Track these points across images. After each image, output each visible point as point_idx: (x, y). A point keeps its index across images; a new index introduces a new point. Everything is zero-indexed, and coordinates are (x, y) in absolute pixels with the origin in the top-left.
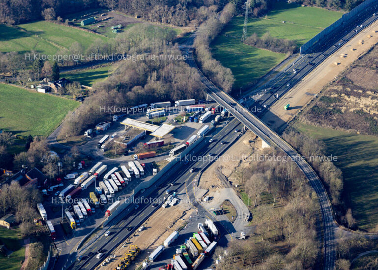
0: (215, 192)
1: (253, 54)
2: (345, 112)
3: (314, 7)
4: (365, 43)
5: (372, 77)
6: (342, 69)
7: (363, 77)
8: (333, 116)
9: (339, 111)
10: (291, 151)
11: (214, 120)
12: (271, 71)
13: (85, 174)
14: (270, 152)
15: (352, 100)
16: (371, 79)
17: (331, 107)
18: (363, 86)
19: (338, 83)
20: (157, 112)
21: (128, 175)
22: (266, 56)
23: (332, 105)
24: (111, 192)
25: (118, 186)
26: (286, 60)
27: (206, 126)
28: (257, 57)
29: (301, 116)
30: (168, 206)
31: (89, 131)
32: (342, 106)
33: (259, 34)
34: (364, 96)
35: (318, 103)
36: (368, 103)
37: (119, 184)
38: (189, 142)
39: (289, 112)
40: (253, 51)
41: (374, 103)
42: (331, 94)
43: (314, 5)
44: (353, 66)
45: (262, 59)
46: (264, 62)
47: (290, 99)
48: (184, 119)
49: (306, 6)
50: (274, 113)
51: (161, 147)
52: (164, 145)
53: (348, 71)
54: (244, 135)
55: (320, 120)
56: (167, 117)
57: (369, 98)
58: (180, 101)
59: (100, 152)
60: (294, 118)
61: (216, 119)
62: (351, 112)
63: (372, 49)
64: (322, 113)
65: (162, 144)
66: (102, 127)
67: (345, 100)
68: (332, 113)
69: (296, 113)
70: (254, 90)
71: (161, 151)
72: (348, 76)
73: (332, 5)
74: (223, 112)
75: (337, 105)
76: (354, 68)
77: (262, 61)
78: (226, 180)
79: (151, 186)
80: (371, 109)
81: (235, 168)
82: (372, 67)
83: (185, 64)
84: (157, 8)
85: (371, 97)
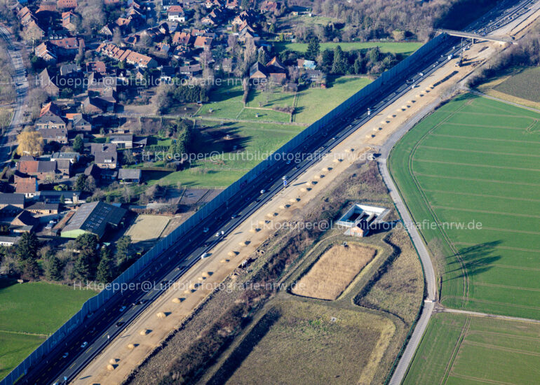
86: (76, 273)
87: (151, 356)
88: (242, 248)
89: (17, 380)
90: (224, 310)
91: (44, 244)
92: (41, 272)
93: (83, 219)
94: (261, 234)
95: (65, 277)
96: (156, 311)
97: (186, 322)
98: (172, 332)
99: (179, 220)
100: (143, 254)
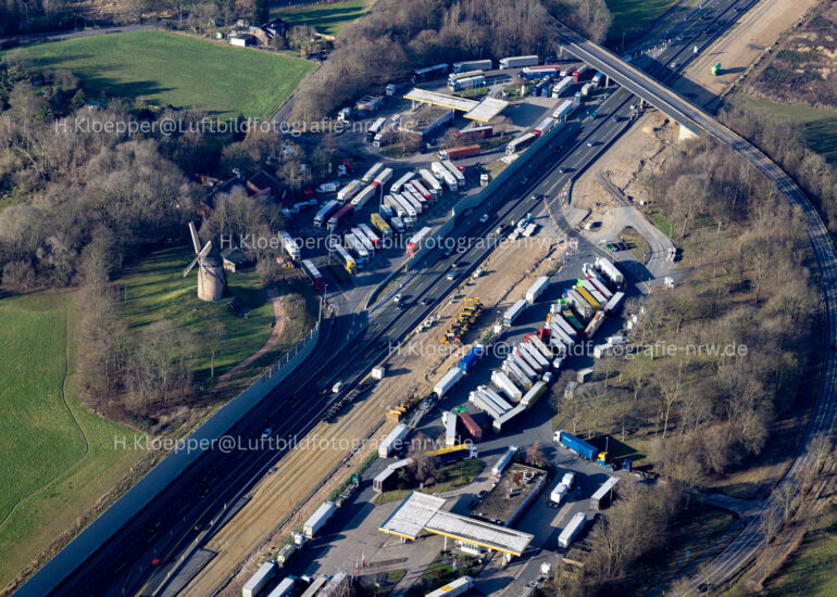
0: (603, 214)
2: (829, 78)
8: (807, 85)
9: (818, 77)
10: (738, 143)
11: (580, 90)
12: (675, 7)
13: (355, 183)
14: (698, 145)
17: (801, 69)
19: (808, 27)
20: (469, 79)
21: (437, 186)
23: (802, 66)
24: (411, 214)
25: (423, 203)
27: (567, 103)
29: (745, 86)
30: (520, 236)
31: (347, 110)
32: (821, 68)
35: (775, 62)
37: (423, 199)
38: (540, 128)
39: (721, 77)
42: (797, 47)
47: (719, 57)
48: (523, 90)
50: (693, 80)
51: (487, 140)
52: (492, 136)
53: (823, 6)
54: (642, 118)
55: (782, 92)
56: (490, 87)
58: (508, 59)
59: (375, 148)
60: (733, 89)
61: (585, 91)
64: (784, 79)
65: (488, 133)
66: (368, 104)
67: (826, 56)
68: (804, 79)
69: (735, 79)
70: (646, 41)
71: (488, 145)
72: (826, 15)
74: (596, 79)
75: (811, 67)
78: (620, 194)
79: (482, 204)
81: (634, 174)
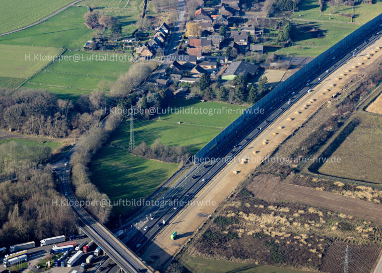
1: (141, 168)
2: (242, 236)
3: (216, 101)
4: (270, 142)
5: (276, 186)
6: (242, 178)
7: (266, 187)
8: (228, 243)
9: (235, 235)
11: (85, 262)
12: (160, 188)
15: (252, 219)
16: (274, 189)
17: (226, 230)
18: (265, 199)
19: (236, 197)
20: (16, 258)
22: (156, 169)
23: (227, 228)
26: (178, 172)
27: (74, 272)
28: (145, 171)
29: (190, 246)
32: (238, 228)
33: (149, 141)
34: (265, 213)
36: (269, 221)
39: (177, 241)
40: (142, 163)
41: (277, 220)
42: (227, 213)
43: (214, 99)
44: (256, 174)
45: (151, 173)
46: (153, 176)
47: (179, 224)
48: (49, 263)
49: (205, 101)
50: (159, 245)
53: (248, 180)
55: (212, 250)
56: (29, 262)
57: (271, 215)
58: (46, 240)
60: (182, 250)
61: (88, 261)
62: (250, 235)
63: (277, 149)
64: (215, 240)
67: (244, 219)
68: (227, 239)
69: (185, 242)
70: (138, 215)
72: (248, 187)
73: (234, 98)
74: (97, 251)
75: (233, 228)
76: (255, 176)
77: (152, 175)
80: (272, 230)
82: (276, 173)
83: (54, 192)
84: (32, 118)
85: (273, 213)
86: (236, 96)
87: (287, 139)
88: (332, 88)
89: (212, 147)
90: (326, 119)
91: (214, 82)
92: (215, 96)
93: (234, 70)
94: (342, 81)
95: (229, 99)
96: (286, 117)
97: (305, 124)
98: (297, 128)
99: (290, 73)
100: (272, 89)
